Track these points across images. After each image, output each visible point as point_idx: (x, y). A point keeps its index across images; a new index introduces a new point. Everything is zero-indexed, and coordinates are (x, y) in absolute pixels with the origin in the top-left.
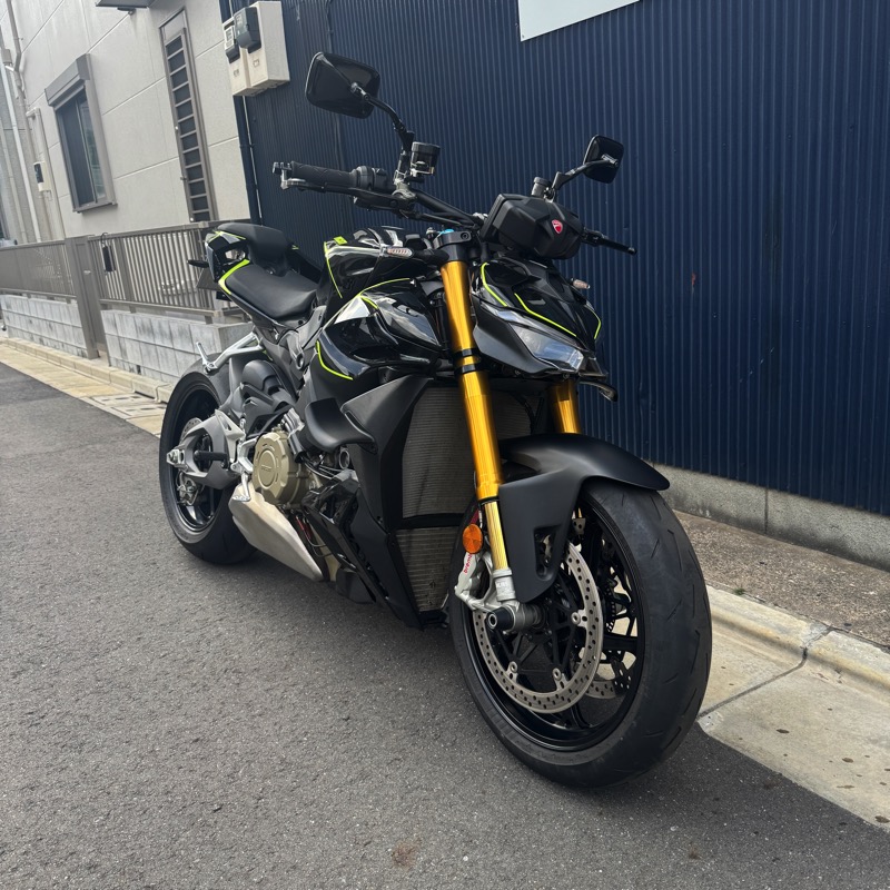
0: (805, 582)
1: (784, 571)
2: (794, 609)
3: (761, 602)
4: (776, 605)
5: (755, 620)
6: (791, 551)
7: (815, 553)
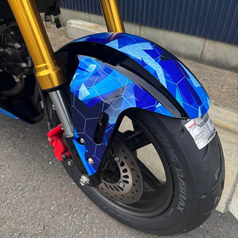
0: (230, 90)
1: (218, 84)
2: (235, 109)
3: (216, 105)
4: (224, 106)
5: (219, 118)
6: (215, 71)
7: (227, 72)
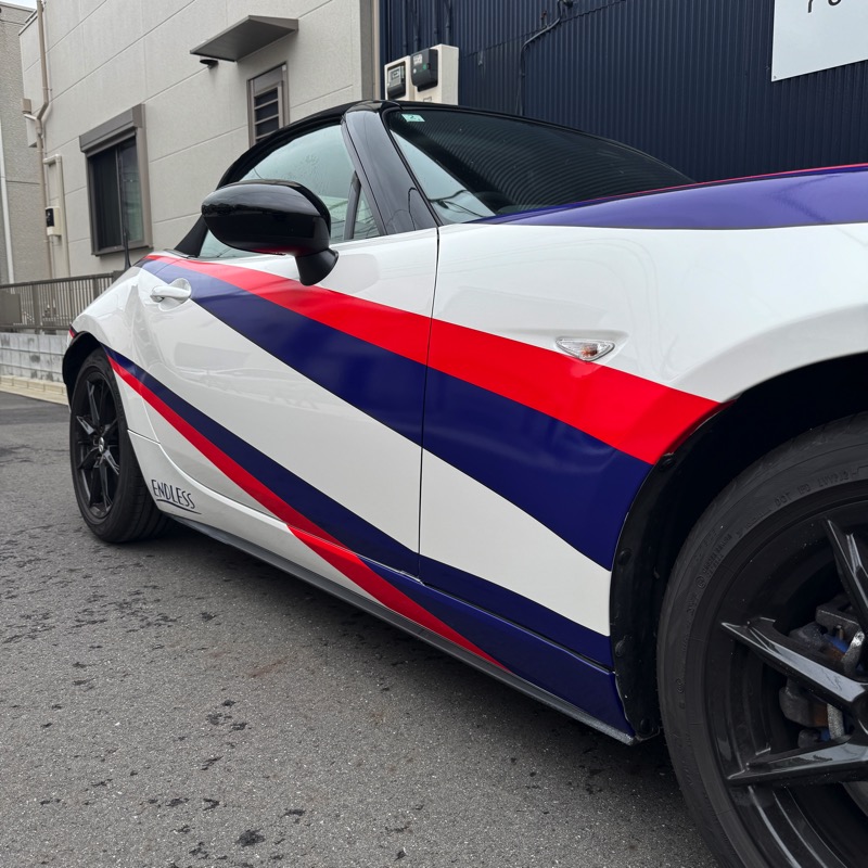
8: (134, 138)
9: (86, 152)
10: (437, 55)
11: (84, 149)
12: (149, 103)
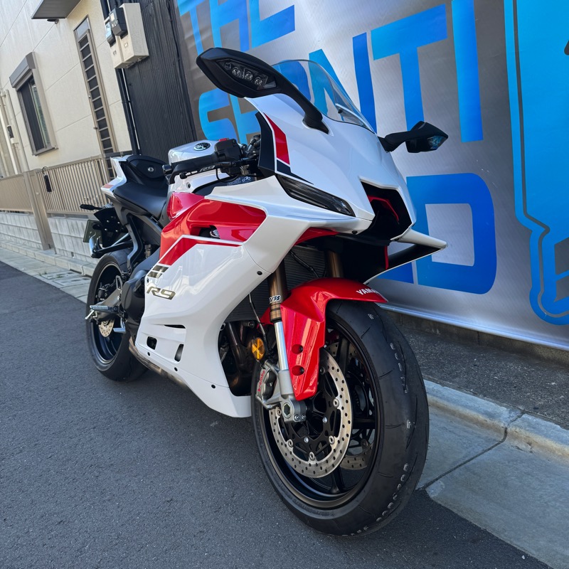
8: (32, 77)
9: (15, 87)
10: (123, 11)
11: (14, 85)
12: (36, 51)
